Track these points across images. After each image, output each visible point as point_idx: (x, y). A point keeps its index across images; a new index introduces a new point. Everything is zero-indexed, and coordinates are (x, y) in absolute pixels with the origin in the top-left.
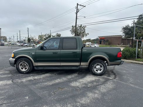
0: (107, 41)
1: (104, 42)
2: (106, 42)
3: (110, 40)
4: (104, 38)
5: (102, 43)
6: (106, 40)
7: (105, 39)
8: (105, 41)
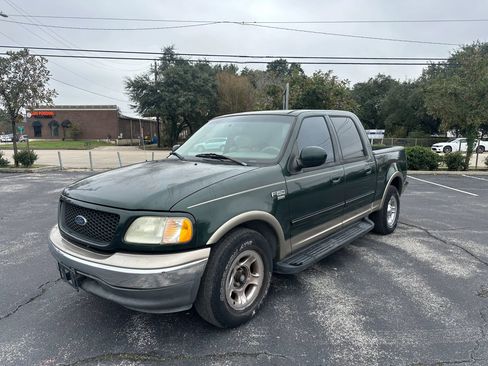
0: (66, 125)
1: (53, 128)
2: (61, 130)
3: (76, 123)
4: (52, 114)
5: (44, 131)
6: (60, 122)
7: (56, 119)
8: (56, 124)
